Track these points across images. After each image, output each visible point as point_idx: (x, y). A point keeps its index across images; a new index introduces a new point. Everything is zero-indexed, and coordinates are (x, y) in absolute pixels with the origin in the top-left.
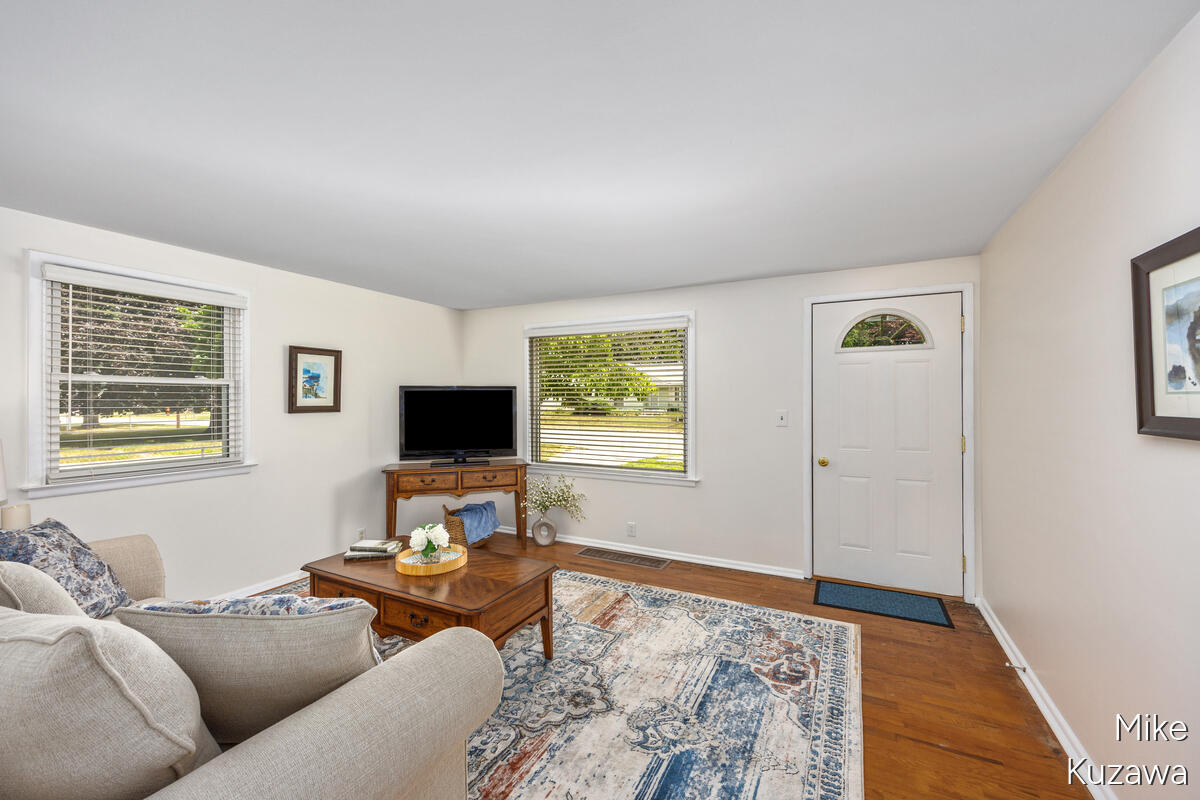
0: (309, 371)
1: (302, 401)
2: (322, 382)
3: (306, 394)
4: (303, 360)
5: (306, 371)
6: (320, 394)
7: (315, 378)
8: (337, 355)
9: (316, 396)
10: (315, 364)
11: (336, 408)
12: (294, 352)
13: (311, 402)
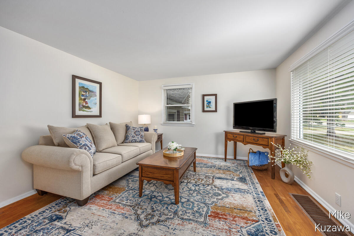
0: (208, 101)
1: (206, 109)
2: (211, 104)
3: (207, 107)
4: (206, 98)
5: (207, 101)
6: (211, 107)
7: (210, 102)
8: (216, 95)
9: (210, 107)
10: (209, 99)
11: (216, 111)
12: (204, 96)
13: (209, 109)
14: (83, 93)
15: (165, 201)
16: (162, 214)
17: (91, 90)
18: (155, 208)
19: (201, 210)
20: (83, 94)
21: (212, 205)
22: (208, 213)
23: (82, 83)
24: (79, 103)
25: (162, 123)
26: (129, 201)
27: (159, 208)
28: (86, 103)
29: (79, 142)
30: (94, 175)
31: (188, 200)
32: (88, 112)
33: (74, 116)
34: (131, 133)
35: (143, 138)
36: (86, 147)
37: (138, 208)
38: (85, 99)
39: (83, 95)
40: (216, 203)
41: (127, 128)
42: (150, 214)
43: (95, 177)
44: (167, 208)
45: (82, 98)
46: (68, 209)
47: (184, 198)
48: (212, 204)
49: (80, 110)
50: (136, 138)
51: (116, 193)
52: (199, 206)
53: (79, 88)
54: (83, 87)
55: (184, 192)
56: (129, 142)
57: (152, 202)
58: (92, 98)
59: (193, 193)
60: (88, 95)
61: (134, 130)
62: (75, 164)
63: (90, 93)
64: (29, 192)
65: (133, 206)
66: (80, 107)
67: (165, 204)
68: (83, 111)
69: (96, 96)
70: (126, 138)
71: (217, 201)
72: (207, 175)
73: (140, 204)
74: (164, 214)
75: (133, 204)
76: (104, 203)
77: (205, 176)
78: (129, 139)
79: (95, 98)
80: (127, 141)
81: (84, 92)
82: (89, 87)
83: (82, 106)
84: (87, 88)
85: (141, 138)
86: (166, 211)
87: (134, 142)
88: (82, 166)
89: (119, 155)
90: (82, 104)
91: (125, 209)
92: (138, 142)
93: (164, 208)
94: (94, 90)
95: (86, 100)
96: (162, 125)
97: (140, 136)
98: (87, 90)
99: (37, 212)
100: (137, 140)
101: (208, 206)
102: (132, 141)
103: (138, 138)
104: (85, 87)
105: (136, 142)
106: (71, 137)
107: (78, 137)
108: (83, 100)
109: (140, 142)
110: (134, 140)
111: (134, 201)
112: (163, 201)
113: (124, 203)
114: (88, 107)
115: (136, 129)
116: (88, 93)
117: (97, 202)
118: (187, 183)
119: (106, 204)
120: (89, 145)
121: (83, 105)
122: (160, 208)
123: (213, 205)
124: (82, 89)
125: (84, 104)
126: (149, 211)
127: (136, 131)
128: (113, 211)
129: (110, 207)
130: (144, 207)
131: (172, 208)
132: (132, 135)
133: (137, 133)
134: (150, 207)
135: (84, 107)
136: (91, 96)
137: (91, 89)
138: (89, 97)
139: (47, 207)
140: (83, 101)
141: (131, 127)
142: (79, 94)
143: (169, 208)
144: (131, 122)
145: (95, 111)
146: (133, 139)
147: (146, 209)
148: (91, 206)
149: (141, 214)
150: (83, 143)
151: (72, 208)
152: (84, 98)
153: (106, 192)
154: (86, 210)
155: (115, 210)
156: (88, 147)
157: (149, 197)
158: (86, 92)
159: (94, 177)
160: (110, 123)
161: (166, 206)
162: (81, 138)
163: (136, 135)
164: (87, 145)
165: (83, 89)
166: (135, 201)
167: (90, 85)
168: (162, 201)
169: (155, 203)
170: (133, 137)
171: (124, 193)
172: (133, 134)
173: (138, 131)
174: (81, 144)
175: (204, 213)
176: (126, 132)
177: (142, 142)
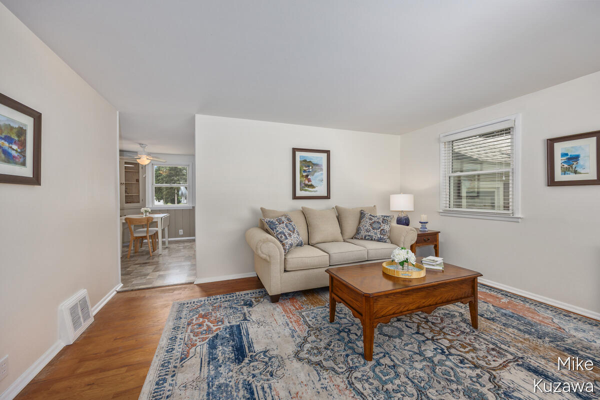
0: (567, 155)
2: (582, 161)
3: (565, 171)
4: (560, 147)
5: (564, 155)
6: (579, 171)
7: (575, 158)
9: (576, 173)
10: (573, 147)
12: (552, 141)
13: (571, 177)
14: (305, 169)
15: (357, 345)
16: (332, 358)
17: (315, 163)
18: (332, 345)
23: (302, 156)
24: (300, 181)
25: (441, 211)
26: (314, 320)
27: (336, 349)
28: (309, 180)
29: (276, 229)
30: (285, 271)
31: (394, 366)
32: (312, 191)
33: (295, 197)
34: (366, 223)
35: (384, 235)
36: (283, 236)
37: (315, 333)
38: (307, 176)
39: (305, 171)
41: (362, 214)
42: (317, 349)
43: (287, 274)
44: (347, 356)
45: (304, 174)
46: (262, 300)
47: (390, 358)
49: (301, 190)
50: (372, 233)
51: (312, 304)
52: (403, 388)
53: (300, 163)
54: (305, 161)
55: (401, 350)
56: (362, 239)
57: (337, 337)
58: (316, 174)
59: (417, 361)
60: (311, 170)
61: (371, 219)
62: (262, 252)
63: (314, 167)
64: (251, 273)
65: (312, 327)
67: (350, 348)
68: (306, 190)
69: (322, 170)
70: (358, 231)
72: (503, 346)
73: (321, 330)
74: (334, 361)
75: (315, 325)
76: (290, 309)
77: (491, 346)
78: (360, 233)
79: (321, 172)
80: (358, 236)
81: (306, 167)
82: (312, 159)
83: (303, 185)
84: (310, 162)
85: (381, 234)
86: (342, 358)
87: (368, 239)
88: (269, 256)
89: (326, 254)
90: (304, 182)
91: (301, 327)
92: (375, 240)
93: (344, 353)
94: (318, 163)
95: (309, 177)
96: (441, 214)
97: (380, 230)
98: (311, 164)
99: (243, 293)
100: (374, 237)
102: (365, 237)
103: (376, 234)
104: (308, 160)
105: (372, 240)
106: (269, 221)
107: (277, 223)
108: (305, 177)
109: (378, 241)
110: (369, 236)
111: (319, 323)
112: (353, 343)
113: (307, 319)
114: (312, 186)
115: (375, 219)
116: (311, 167)
117: (287, 305)
118: (428, 339)
119: (291, 312)
120: (286, 234)
121: (304, 184)
122: (339, 349)
124: (303, 164)
125: (307, 182)
126: (322, 345)
127: (374, 222)
128: (289, 323)
129: (291, 316)
130: (322, 337)
131: (355, 360)
132: (366, 228)
133: (374, 226)
134: (326, 341)
135: (306, 185)
136: (316, 171)
137: (314, 161)
138: (312, 173)
139: (251, 291)
140: (304, 179)
141: (366, 215)
142: (301, 170)
143: (350, 357)
144: (374, 206)
145: (321, 190)
146: (367, 234)
147: (321, 340)
148: (279, 306)
149: (310, 342)
150: (280, 231)
151: (265, 300)
152: (306, 174)
153: (304, 298)
154: (272, 308)
155: (291, 322)
156: (285, 235)
157: (340, 329)
158: (309, 166)
159: (285, 273)
160: (336, 207)
161: (349, 352)
162: (280, 224)
163: (373, 229)
164: (284, 233)
165: (306, 163)
166: (321, 324)
167: (313, 157)
168: (351, 343)
169: (338, 340)
170: (368, 231)
171: (320, 308)
172: (368, 226)
173: (378, 222)
174: (278, 231)
176: (360, 222)
177: (382, 242)
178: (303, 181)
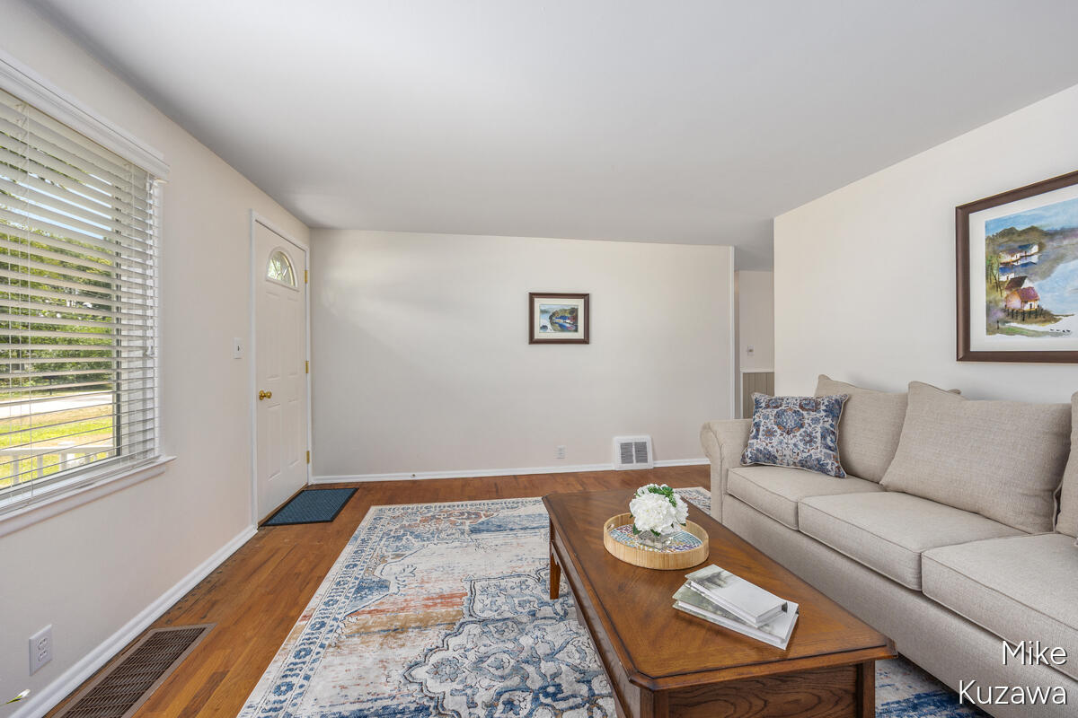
14: (1007, 258)
19: (488, 602)
20: (1007, 264)
21: (462, 621)
22: (468, 599)
24: (988, 302)
28: (1028, 296)
31: (534, 615)
33: (967, 354)
38: (1017, 282)
39: (1006, 267)
40: (448, 632)
45: (1003, 278)
48: (463, 623)
49: (991, 330)
52: (495, 608)
53: (988, 245)
54: (1010, 232)
60: (1034, 258)
63: (1050, 245)
66: (994, 319)
68: (1012, 332)
71: (445, 640)
81: (1012, 252)
83: (1001, 315)
84: (1030, 229)
90: (1002, 305)
95: (1027, 284)
98: (1035, 237)
101: (471, 615)
108: (1007, 289)
114: (1039, 315)
121: (1005, 310)
123: (458, 625)
124: (1000, 245)
125: (1016, 303)
135: (1013, 314)
136: (1058, 259)
138: (1043, 267)
140: (1005, 293)
142: (989, 268)
152: (1012, 276)
158: (1025, 247)
165: (1008, 238)
175: (478, 597)
178: (996, 303)
